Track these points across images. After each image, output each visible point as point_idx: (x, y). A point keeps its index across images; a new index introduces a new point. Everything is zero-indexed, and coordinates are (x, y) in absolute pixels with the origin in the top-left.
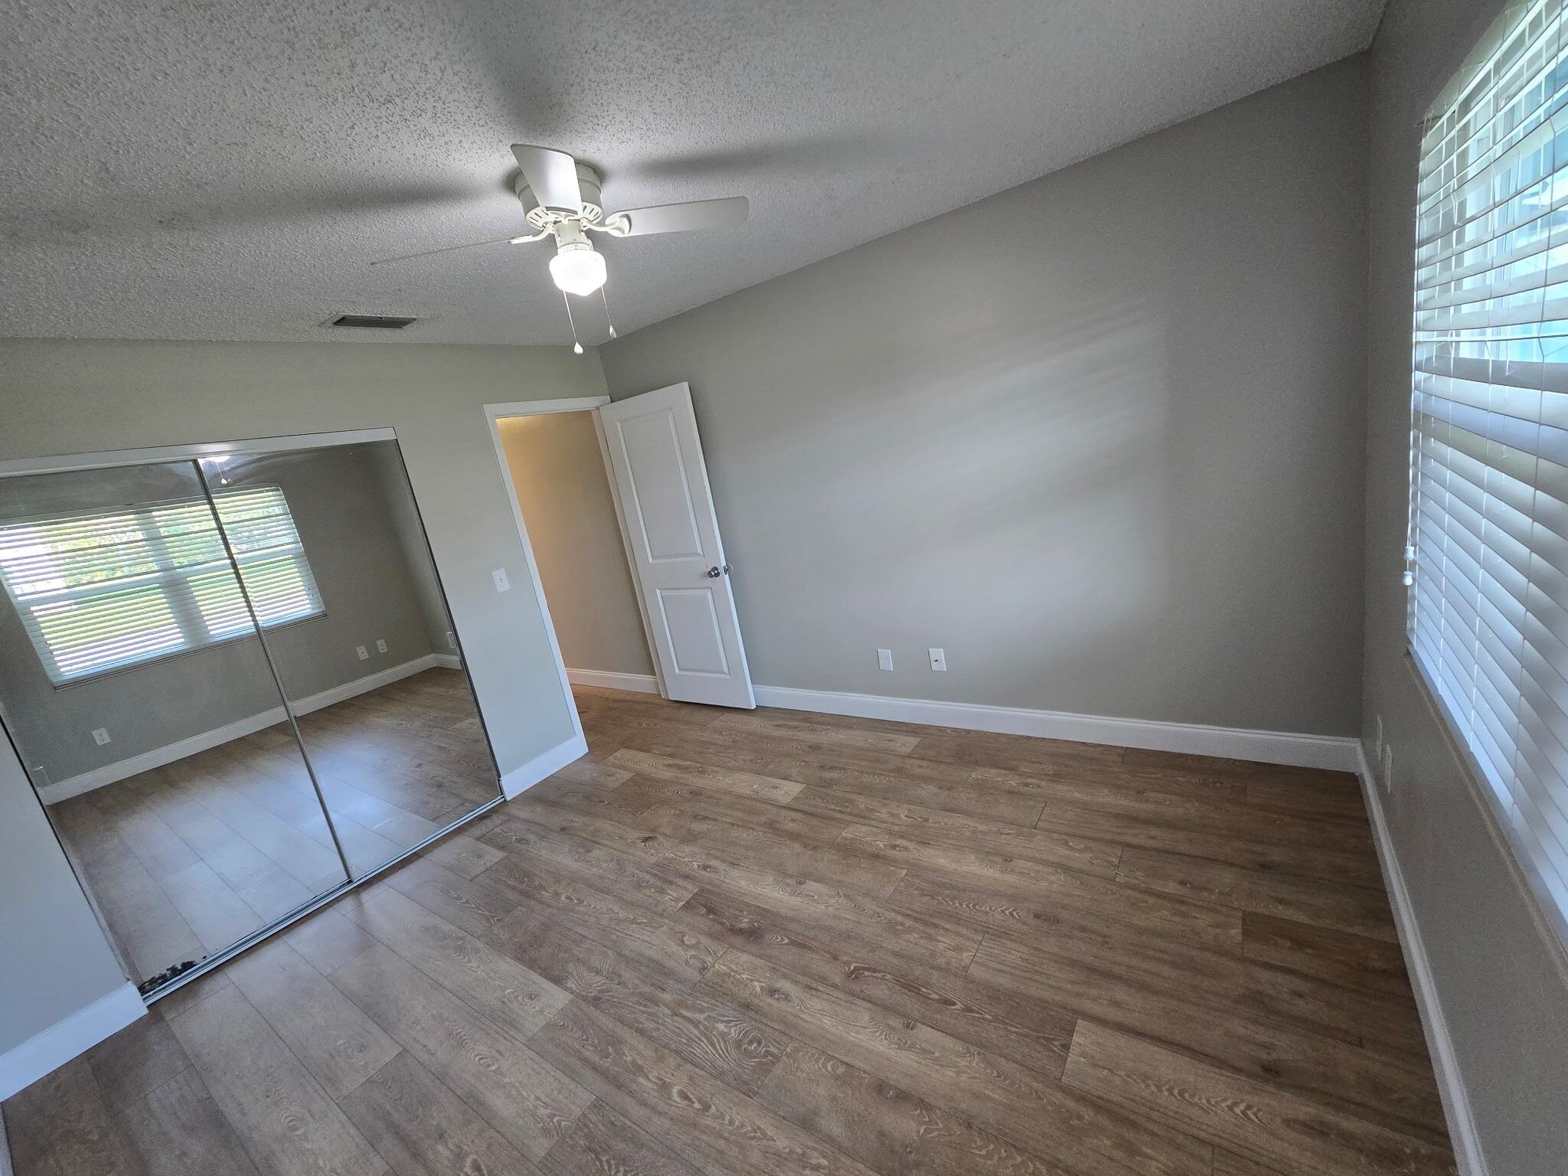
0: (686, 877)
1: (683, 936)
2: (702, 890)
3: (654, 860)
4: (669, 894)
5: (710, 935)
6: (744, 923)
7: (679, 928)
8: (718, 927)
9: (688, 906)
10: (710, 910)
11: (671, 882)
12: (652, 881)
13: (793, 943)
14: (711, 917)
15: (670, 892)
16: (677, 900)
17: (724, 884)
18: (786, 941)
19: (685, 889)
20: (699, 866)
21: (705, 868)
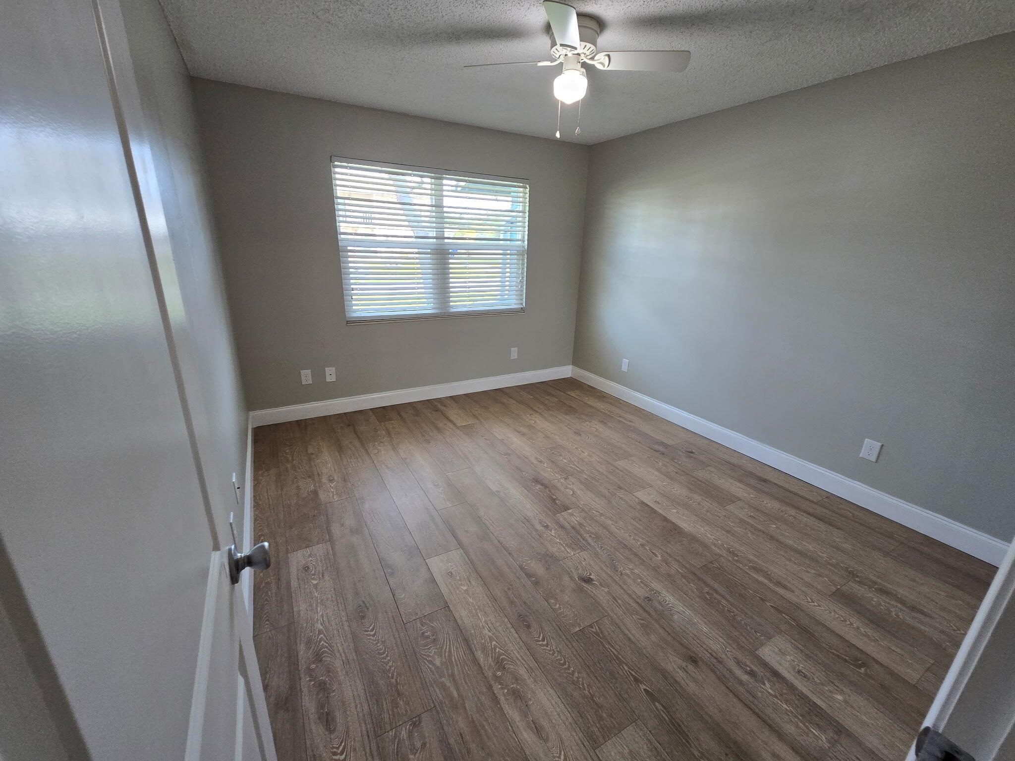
0: (562, 527)
1: (572, 495)
2: (555, 514)
3: (585, 554)
4: (576, 520)
5: (559, 490)
6: (538, 487)
7: (574, 500)
8: (553, 491)
9: (566, 508)
10: (554, 500)
11: (573, 528)
12: (587, 536)
13: (522, 471)
14: (554, 497)
15: (576, 522)
16: (572, 515)
17: (539, 510)
18: (524, 473)
19: (565, 519)
20: (551, 531)
21: (547, 527)
